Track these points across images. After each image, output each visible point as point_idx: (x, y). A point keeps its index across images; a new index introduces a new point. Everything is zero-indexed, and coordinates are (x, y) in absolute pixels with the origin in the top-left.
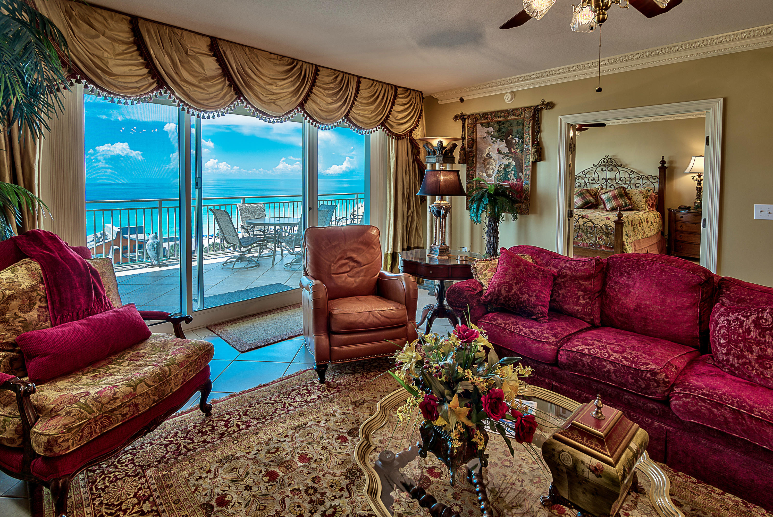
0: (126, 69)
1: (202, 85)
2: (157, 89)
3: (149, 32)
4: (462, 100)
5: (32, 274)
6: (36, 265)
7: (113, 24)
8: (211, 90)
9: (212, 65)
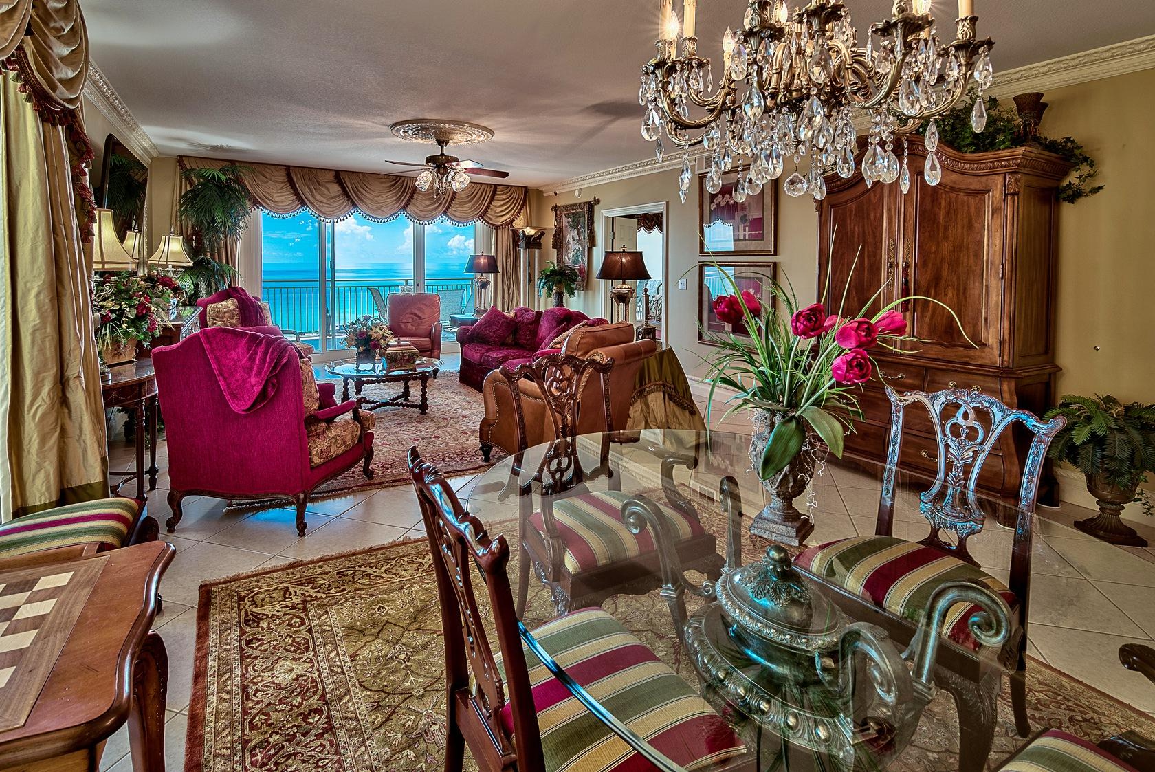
0: (283, 198)
1: (329, 202)
2: (301, 207)
3: (296, 175)
4: (556, 193)
5: (234, 304)
6: (235, 301)
7: (276, 173)
8: (335, 205)
9: (335, 189)
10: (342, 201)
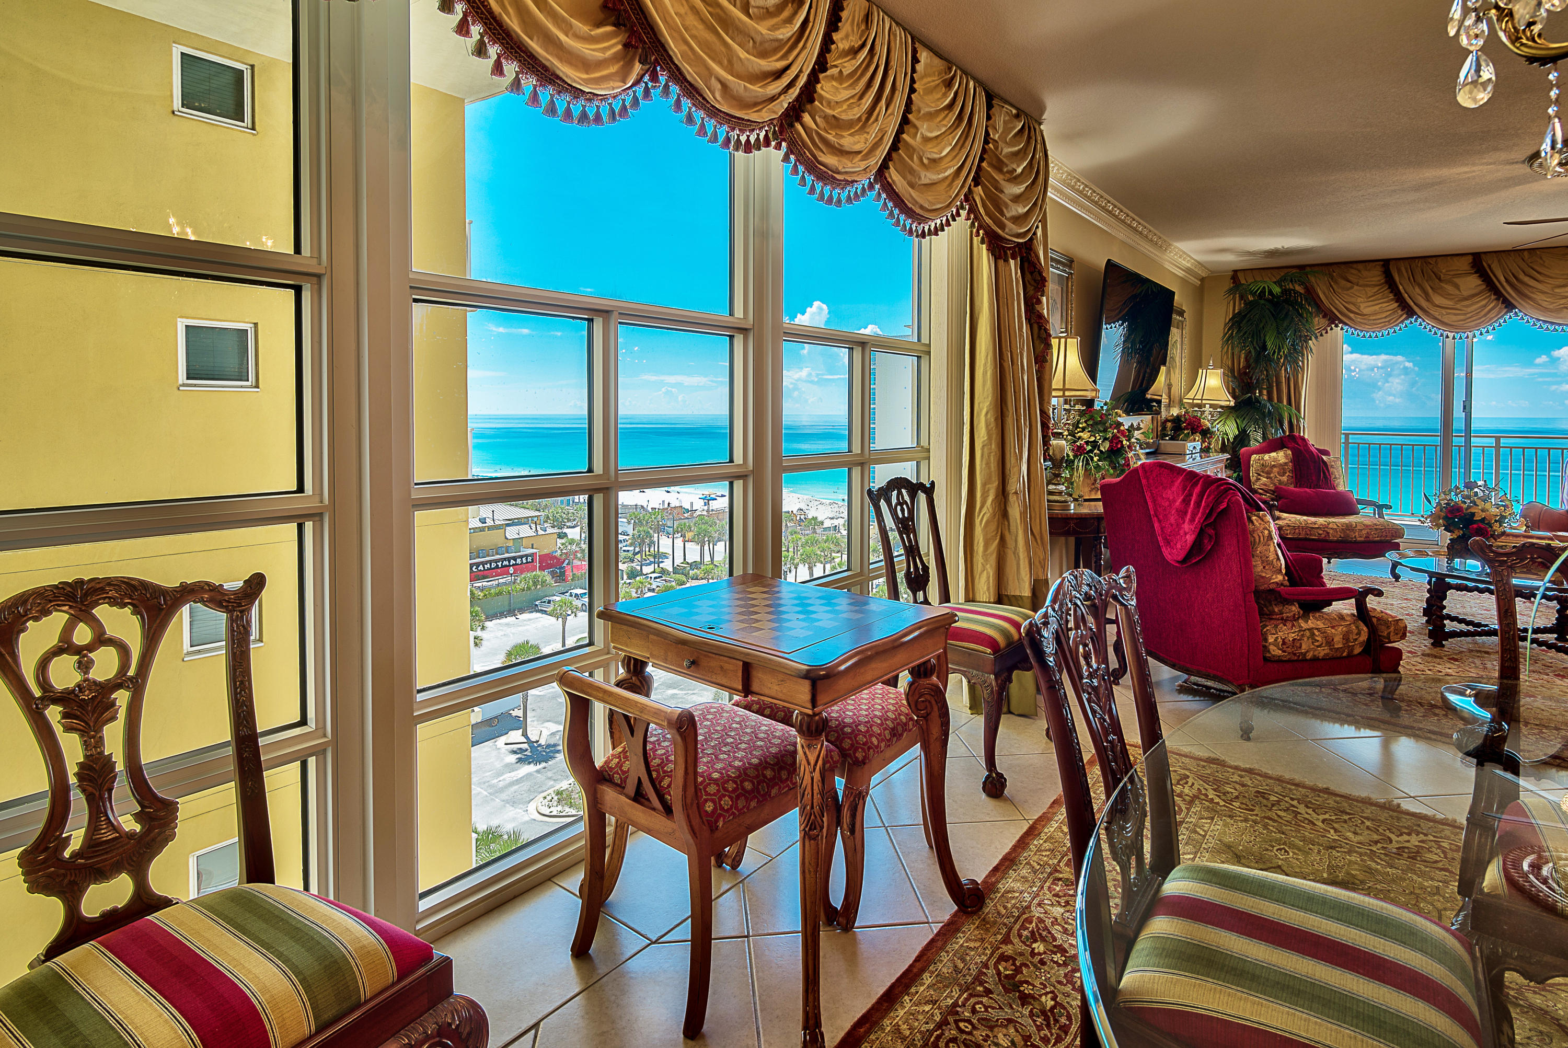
0: (1377, 307)
1: (1458, 306)
2: (1406, 319)
3: (1399, 271)
5: (1286, 456)
6: (1289, 452)
7: (1365, 273)
8: (1469, 310)
9: (1472, 283)
10: (1484, 302)
